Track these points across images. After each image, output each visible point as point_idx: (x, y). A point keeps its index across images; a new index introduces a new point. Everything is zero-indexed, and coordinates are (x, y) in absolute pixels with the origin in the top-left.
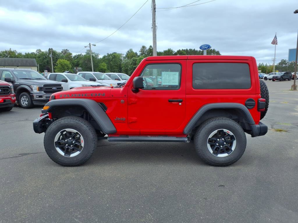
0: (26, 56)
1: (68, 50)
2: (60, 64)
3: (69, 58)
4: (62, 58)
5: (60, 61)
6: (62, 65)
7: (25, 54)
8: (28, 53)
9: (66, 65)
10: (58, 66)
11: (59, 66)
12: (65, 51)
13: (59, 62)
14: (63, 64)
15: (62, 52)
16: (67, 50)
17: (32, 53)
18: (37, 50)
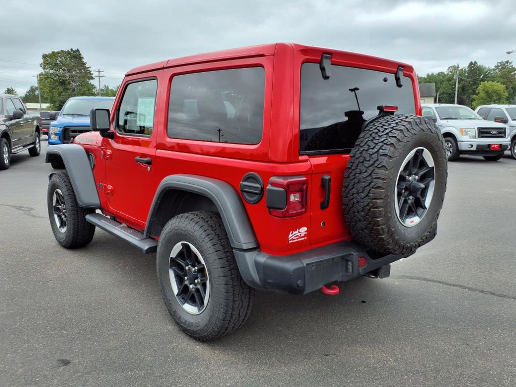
0: (428, 80)
1: (510, 61)
2: (484, 92)
3: (507, 78)
4: (493, 79)
5: (485, 85)
6: (487, 92)
7: (426, 77)
8: (432, 74)
9: (495, 92)
10: (480, 94)
11: (482, 94)
12: (504, 64)
13: (482, 87)
14: (490, 92)
15: (497, 67)
16: (507, 62)
17: (439, 73)
18: (449, 68)
